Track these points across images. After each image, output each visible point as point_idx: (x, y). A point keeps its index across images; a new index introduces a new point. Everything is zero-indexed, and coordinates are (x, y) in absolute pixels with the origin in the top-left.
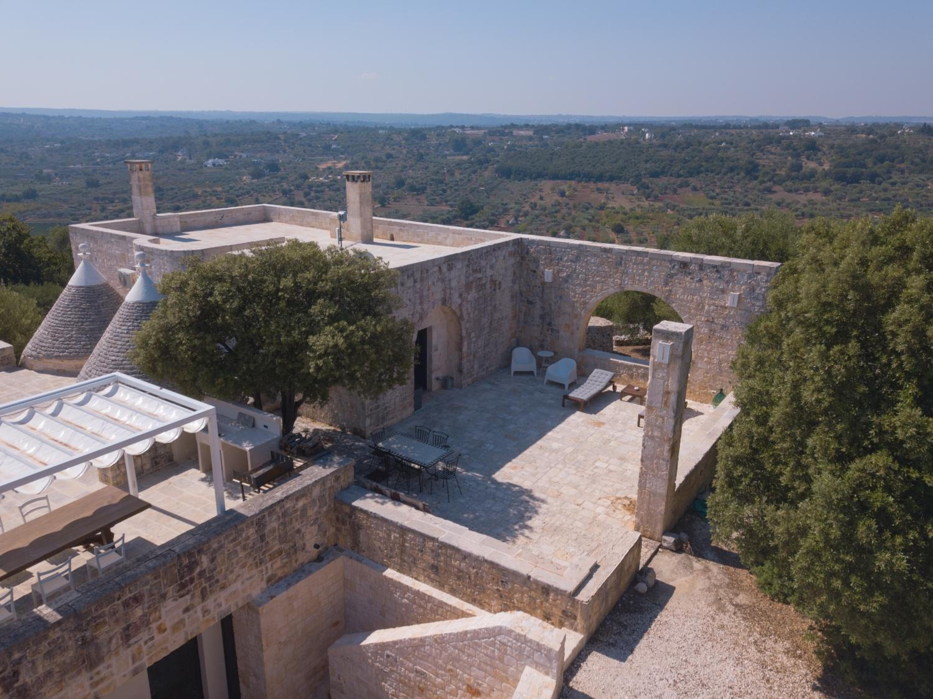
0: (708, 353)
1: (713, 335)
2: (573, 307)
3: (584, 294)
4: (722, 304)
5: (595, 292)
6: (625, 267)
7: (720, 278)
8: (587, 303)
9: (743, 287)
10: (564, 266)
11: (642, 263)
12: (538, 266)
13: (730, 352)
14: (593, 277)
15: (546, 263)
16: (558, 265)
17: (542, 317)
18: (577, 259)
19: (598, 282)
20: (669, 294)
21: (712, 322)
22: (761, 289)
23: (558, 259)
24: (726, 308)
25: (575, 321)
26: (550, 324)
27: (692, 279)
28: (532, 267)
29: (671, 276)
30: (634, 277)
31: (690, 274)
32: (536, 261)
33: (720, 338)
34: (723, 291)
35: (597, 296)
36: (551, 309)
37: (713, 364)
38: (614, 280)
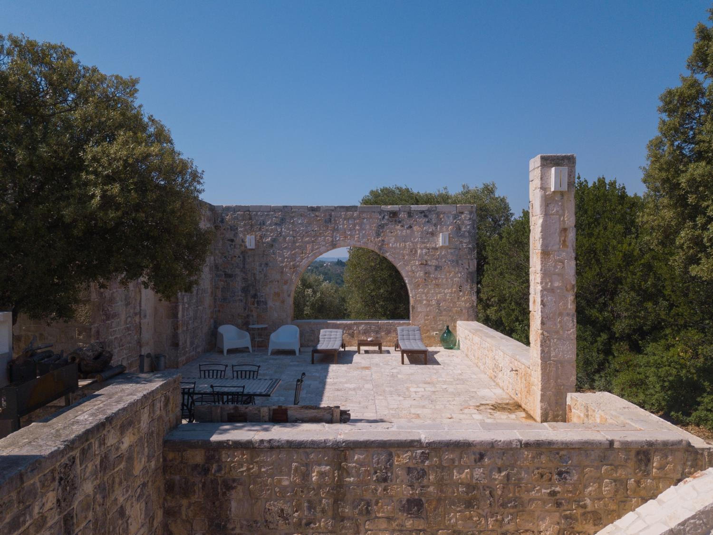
0: (426, 296)
1: (429, 277)
2: (282, 272)
3: (293, 257)
4: (434, 246)
5: (306, 253)
6: (336, 224)
7: (428, 222)
8: (298, 266)
9: (450, 227)
10: (267, 231)
11: (352, 217)
12: (236, 235)
13: (446, 291)
14: (302, 238)
15: (245, 230)
16: (260, 230)
17: (245, 290)
18: (282, 221)
19: (308, 242)
20: (382, 245)
21: (426, 264)
22: (466, 226)
23: (260, 224)
24: (437, 249)
25: (285, 287)
26: (255, 296)
27: (402, 226)
28: (229, 235)
29: (381, 226)
30: (345, 233)
31: (400, 222)
32: (234, 229)
33: (436, 278)
34: (433, 234)
35: (308, 257)
36: (255, 279)
37: (432, 306)
38: (325, 239)
